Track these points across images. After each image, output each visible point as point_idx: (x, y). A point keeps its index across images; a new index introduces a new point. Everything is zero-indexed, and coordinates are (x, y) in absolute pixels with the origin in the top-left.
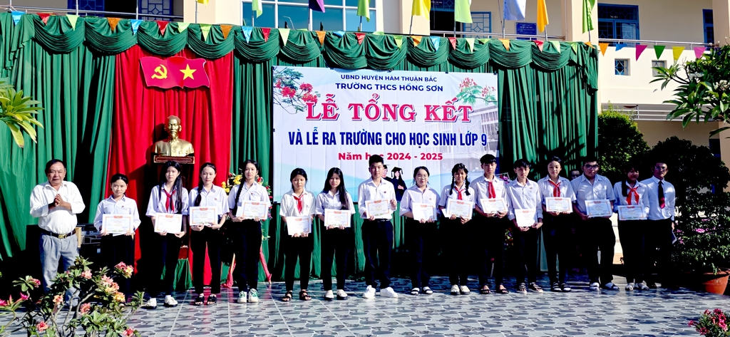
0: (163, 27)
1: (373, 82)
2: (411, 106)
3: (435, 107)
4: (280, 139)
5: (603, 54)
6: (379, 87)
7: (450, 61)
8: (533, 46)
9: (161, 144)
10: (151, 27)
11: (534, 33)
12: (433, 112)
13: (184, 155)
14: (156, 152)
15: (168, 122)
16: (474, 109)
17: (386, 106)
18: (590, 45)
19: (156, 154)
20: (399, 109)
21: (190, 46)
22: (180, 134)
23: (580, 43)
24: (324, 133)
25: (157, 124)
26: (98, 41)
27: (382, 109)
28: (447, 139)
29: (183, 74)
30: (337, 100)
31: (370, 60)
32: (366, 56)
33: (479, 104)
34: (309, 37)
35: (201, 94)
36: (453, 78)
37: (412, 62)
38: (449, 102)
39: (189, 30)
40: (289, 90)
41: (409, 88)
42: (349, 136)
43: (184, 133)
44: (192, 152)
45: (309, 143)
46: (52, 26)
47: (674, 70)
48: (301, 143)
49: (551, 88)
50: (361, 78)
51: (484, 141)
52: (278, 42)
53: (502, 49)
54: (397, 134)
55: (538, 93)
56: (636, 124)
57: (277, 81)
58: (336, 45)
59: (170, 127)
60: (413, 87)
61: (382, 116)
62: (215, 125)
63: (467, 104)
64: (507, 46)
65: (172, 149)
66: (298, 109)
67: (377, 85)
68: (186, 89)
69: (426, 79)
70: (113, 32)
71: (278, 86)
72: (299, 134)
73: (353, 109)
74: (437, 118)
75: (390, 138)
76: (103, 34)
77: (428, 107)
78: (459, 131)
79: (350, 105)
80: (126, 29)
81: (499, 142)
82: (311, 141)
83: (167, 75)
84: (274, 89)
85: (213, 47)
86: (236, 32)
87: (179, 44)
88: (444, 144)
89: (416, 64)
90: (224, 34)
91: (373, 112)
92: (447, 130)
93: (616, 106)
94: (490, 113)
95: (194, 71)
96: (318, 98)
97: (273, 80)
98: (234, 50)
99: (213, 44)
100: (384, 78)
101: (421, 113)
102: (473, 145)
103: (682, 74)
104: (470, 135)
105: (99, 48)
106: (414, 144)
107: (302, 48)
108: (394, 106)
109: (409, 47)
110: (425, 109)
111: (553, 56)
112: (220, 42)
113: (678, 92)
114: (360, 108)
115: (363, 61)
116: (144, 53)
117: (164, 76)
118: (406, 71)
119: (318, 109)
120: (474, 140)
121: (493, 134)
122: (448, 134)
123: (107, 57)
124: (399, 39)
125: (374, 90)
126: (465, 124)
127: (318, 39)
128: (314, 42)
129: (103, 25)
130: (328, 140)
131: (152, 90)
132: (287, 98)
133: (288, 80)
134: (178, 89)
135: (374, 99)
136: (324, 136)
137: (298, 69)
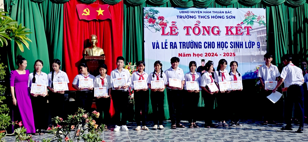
1: (197, 15)
2: (218, 27)
3: (231, 27)
4: (148, 46)
6: (200, 17)
7: (239, 2)
9: (87, 49)
12: (230, 30)
13: (99, 55)
14: (85, 53)
16: (253, 28)
17: (204, 27)
19: (85, 55)
20: (211, 29)
24: (171, 43)
25: (86, 39)
27: (202, 29)
28: (238, 45)
29: (98, 13)
30: (177, 25)
31: (195, 3)
32: (193, 1)
33: (256, 25)
35: (107, 23)
36: (241, 11)
37: (218, 3)
38: (239, 24)
40: (152, 20)
41: (216, 17)
42: (184, 44)
43: (99, 44)
44: (103, 53)
45: (163, 48)
48: (159, 48)
49: (296, 16)
50: (190, 12)
51: (259, 46)
54: (210, 42)
55: (289, 18)
57: (146, 15)
59: (92, 41)
60: (219, 16)
61: (202, 33)
63: (249, 25)
65: (93, 52)
66: (157, 30)
67: (199, 16)
68: (100, 21)
69: (226, 12)
71: (147, 18)
72: (158, 43)
73: (186, 29)
74: (232, 34)
75: (206, 45)
77: (227, 27)
78: (245, 41)
79: (185, 27)
81: (267, 46)
82: (164, 47)
83: (90, 13)
84: (144, 20)
88: (236, 48)
89: (220, 4)
91: (197, 31)
92: (238, 40)
94: (262, 30)
95: (103, 11)
96: (167, 24)
97: (143, 15)
100: (203, 12)
101: (223, 31)
102: (253, 48)
104: (250, 42)
106: (220, 48)
108: (209, 27)
110: (225, 29)
114: (190, 29)
115: (191, 3)
116: (78, 2)
117: (88, 14)
118: (215, 8)
119: (168, 30)
120: (253, 45)
121: (263, 41)
122: (238, 42)
123: (60, 4)
125: (197, 19)
126: (248, 37)
130: (173, 46)
131: (82, 21)
132: (151, 24)
133: (151, 15)
134: (95, 21)
135: (197, 24)
136: (170, 44)
137: (156, 8)
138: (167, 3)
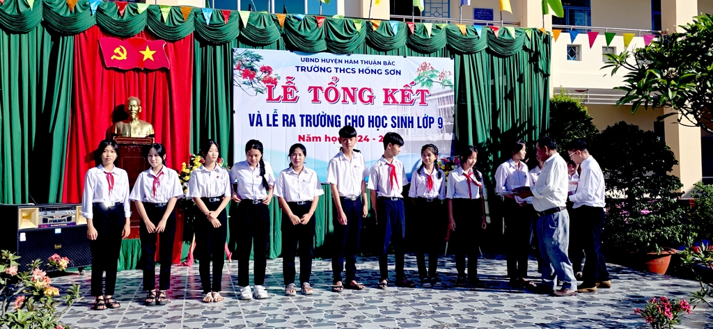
0: (122, 7)
1: (333, 65)
2: (370, 90)
3: (394, 90)
4: (240, 121)
5: (556, 40)
6: (339, 70)
7: (408, 45)
8: (488, 32)
9: (121, 124)
10: (109, 7)
11: (491, 18)
12: (391, 95)
13: (144, 136)
14: (116, 132)
15: (128, 102)
17: (345, 89)
18: (544, 32)
19: (116, 135)
20: (358, 92)
21: (149, 28)
22: (140, 116)
23: (535, 29)
24: (284, 116)
25: (117, 105)
26: (57, 21)
27: (341, 92)
28: (405, 122)
29: (143, 56)
30: (296, 82)
31: (329, 44)
32: (326, 39)
33: (436, 88)
34: (269, 19)
35: (162, 75)
36: (410, 61)
37: (371, 46)
38: (407, 85)
39: (148, 10)
40: (249, 73)
41: (367, 71)
42: (309, 118)
43: (145, 114)
44: (153, 133)
45: (268, 125)
46: (9, 5)
47: (624, 57)
48: (261, 125)
49: (506, 73)
50: (320, 61)
51: (441, 123)
52: (238, 25)
53: (459, 34)
54: (356, 116)
55: (493, 77)
56: (586, 108)
57: (237, 63)
58: (296, 28)
59: (130, 108)
60: (372, 70)
61: (342, 99)
62: (175, 106)
63: (425, 88)
64: (464, 31)
65: (132, 130)
66: (258, 91)
67: (337, 68)
68: (146, 71)
69: (385, 63)
70: (71, 12)
71: (238, 68)
72: (259, 115)
73: (313, 91)
74: (395, 101)
75: (349, 121)
76: (61, 14)
77: (386, 90)
78: (417, 115)
79: (310, 88)
80: (84, 9)
81: (454, 125)
82: (271, 122)
83: (127, 56)
84: (234, 71)
85: (173, 29)
86: (196, 14)
87: (139, 25)
88: (402, 127)
89: (375, 48)
90: (183, 16)
91: (332, 95)
92: (405, 113)
93: (567, 90)
94: (447, 97)
95: (154, 52)
96: (278, 80)
97: (233, 62)
98: (195, 32)
99: (173, 26)
100: (343, 61)
101: (380, 97)
102: (430, 127)
103: (632, 60)
104: (427, 118)
105: (57, 28)
106: (373, 126)
107: (262, 31)
108: (354, 89)
109: (367, 31)
110: (383, 93)
111: (508, 41)
112: (180, 24)
113: (628, 78)
114: (320, 91)
115: (323, 44)
116: (103, 34)
117: (124, 56)
118: (365, 55)
119: (279, 91)
120: (430, 123)
121: (449, 117)
122: (406, 117)
123: (66, 38)
124: (359, 23)
125: (334, 73)
126: (423, 108)
127: (278, 22)
128: (274, 25)
129: (61, 5)
130: (288, 122)
131: (111, 71)
132: (247, 80)
133: (248, 63)
134: (138, 70)
135: (334, 82)
136: (284, 118)
137: (257, 51)
138: (278, 41)
